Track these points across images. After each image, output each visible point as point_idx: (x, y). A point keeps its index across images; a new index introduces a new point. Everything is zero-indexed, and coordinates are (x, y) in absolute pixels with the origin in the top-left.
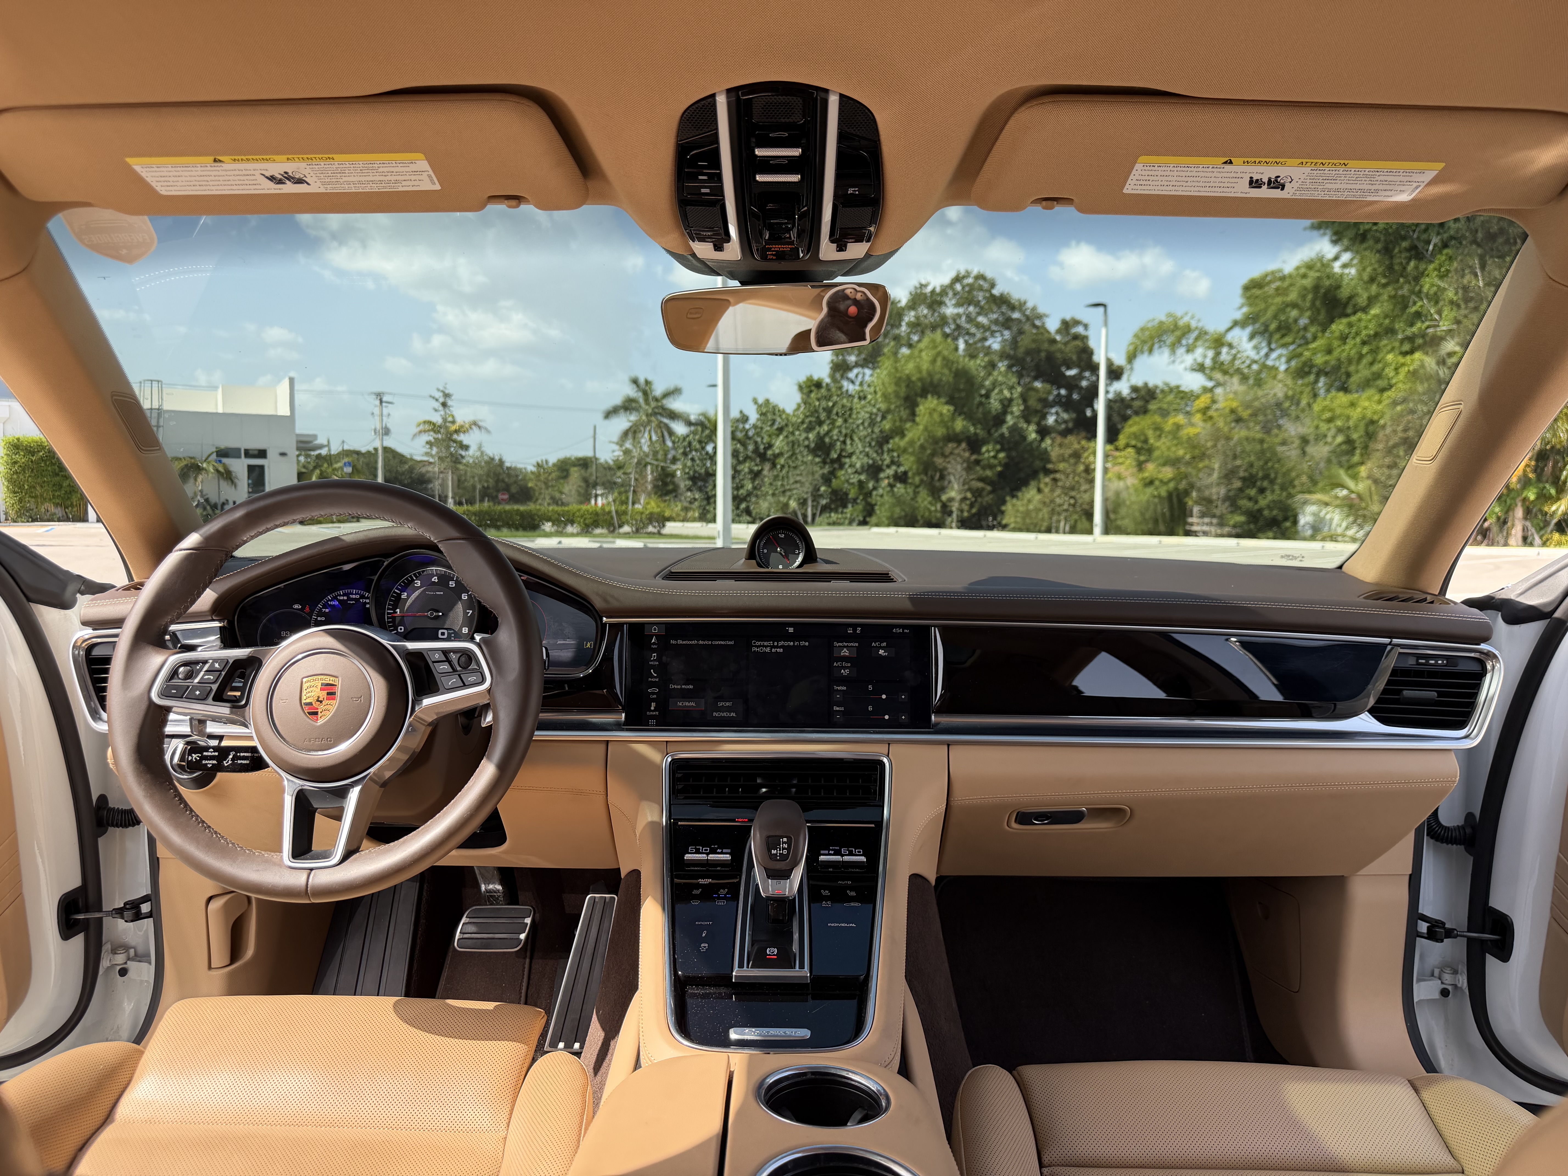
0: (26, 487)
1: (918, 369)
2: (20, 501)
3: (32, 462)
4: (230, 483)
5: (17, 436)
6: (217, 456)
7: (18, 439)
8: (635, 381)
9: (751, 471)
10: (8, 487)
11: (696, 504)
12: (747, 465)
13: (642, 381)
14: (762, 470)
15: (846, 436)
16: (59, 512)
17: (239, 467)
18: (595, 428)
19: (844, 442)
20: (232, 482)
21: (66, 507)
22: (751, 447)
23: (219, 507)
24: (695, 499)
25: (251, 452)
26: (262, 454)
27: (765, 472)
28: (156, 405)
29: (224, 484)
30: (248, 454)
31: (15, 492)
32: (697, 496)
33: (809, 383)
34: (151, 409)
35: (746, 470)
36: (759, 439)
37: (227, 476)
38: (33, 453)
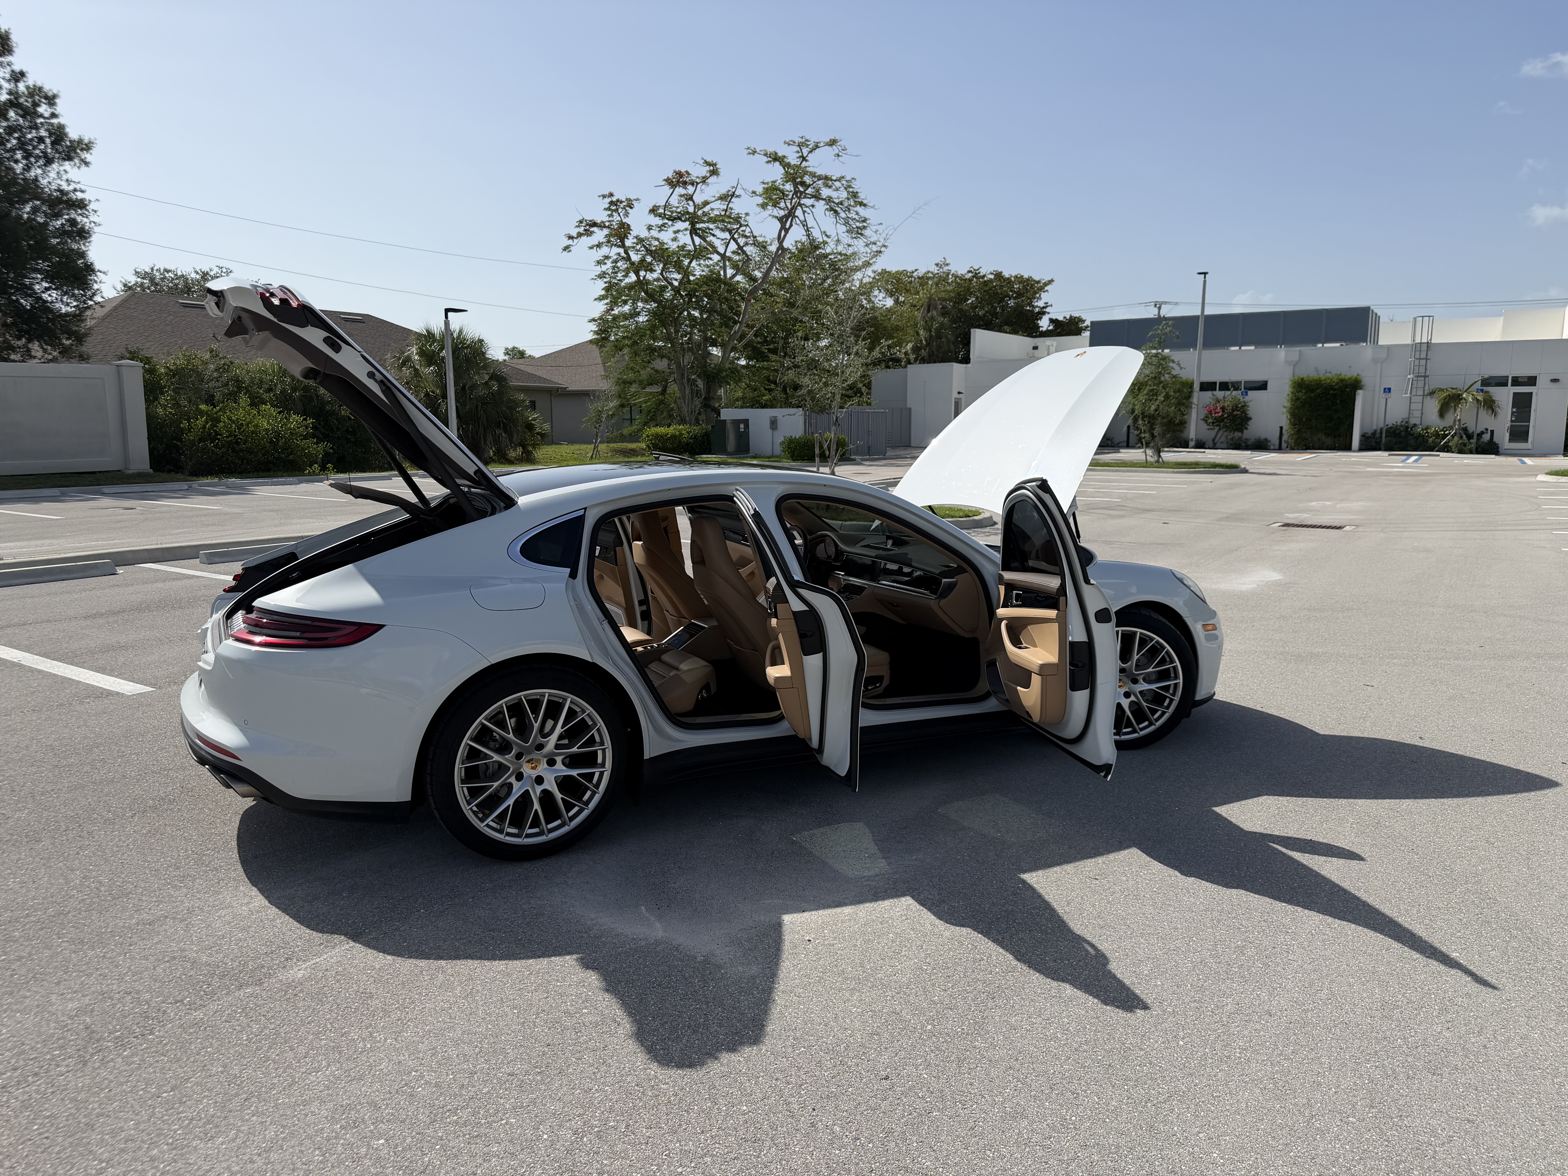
0: (1304, 420)
2: (1299, 431)
3: (1311, 398)
4: (1490, 412)
5: (1301, 377)
6: (1482, 385)
7: (1302, 379)
10: (1290, 420)
16: (1329, 441)
17: (1504, 396)
20: (1493, 411)
21: (1335, 437)
23: (1475, 437)
25: (1520, 380)
26: (1532, 381)
28: (1425, 340)
29: (1484, 414)
30: (1516, 382)
31: (1295, 425)
34: (1421, 343)
37: (1490, 405)
38: (1312, 391)
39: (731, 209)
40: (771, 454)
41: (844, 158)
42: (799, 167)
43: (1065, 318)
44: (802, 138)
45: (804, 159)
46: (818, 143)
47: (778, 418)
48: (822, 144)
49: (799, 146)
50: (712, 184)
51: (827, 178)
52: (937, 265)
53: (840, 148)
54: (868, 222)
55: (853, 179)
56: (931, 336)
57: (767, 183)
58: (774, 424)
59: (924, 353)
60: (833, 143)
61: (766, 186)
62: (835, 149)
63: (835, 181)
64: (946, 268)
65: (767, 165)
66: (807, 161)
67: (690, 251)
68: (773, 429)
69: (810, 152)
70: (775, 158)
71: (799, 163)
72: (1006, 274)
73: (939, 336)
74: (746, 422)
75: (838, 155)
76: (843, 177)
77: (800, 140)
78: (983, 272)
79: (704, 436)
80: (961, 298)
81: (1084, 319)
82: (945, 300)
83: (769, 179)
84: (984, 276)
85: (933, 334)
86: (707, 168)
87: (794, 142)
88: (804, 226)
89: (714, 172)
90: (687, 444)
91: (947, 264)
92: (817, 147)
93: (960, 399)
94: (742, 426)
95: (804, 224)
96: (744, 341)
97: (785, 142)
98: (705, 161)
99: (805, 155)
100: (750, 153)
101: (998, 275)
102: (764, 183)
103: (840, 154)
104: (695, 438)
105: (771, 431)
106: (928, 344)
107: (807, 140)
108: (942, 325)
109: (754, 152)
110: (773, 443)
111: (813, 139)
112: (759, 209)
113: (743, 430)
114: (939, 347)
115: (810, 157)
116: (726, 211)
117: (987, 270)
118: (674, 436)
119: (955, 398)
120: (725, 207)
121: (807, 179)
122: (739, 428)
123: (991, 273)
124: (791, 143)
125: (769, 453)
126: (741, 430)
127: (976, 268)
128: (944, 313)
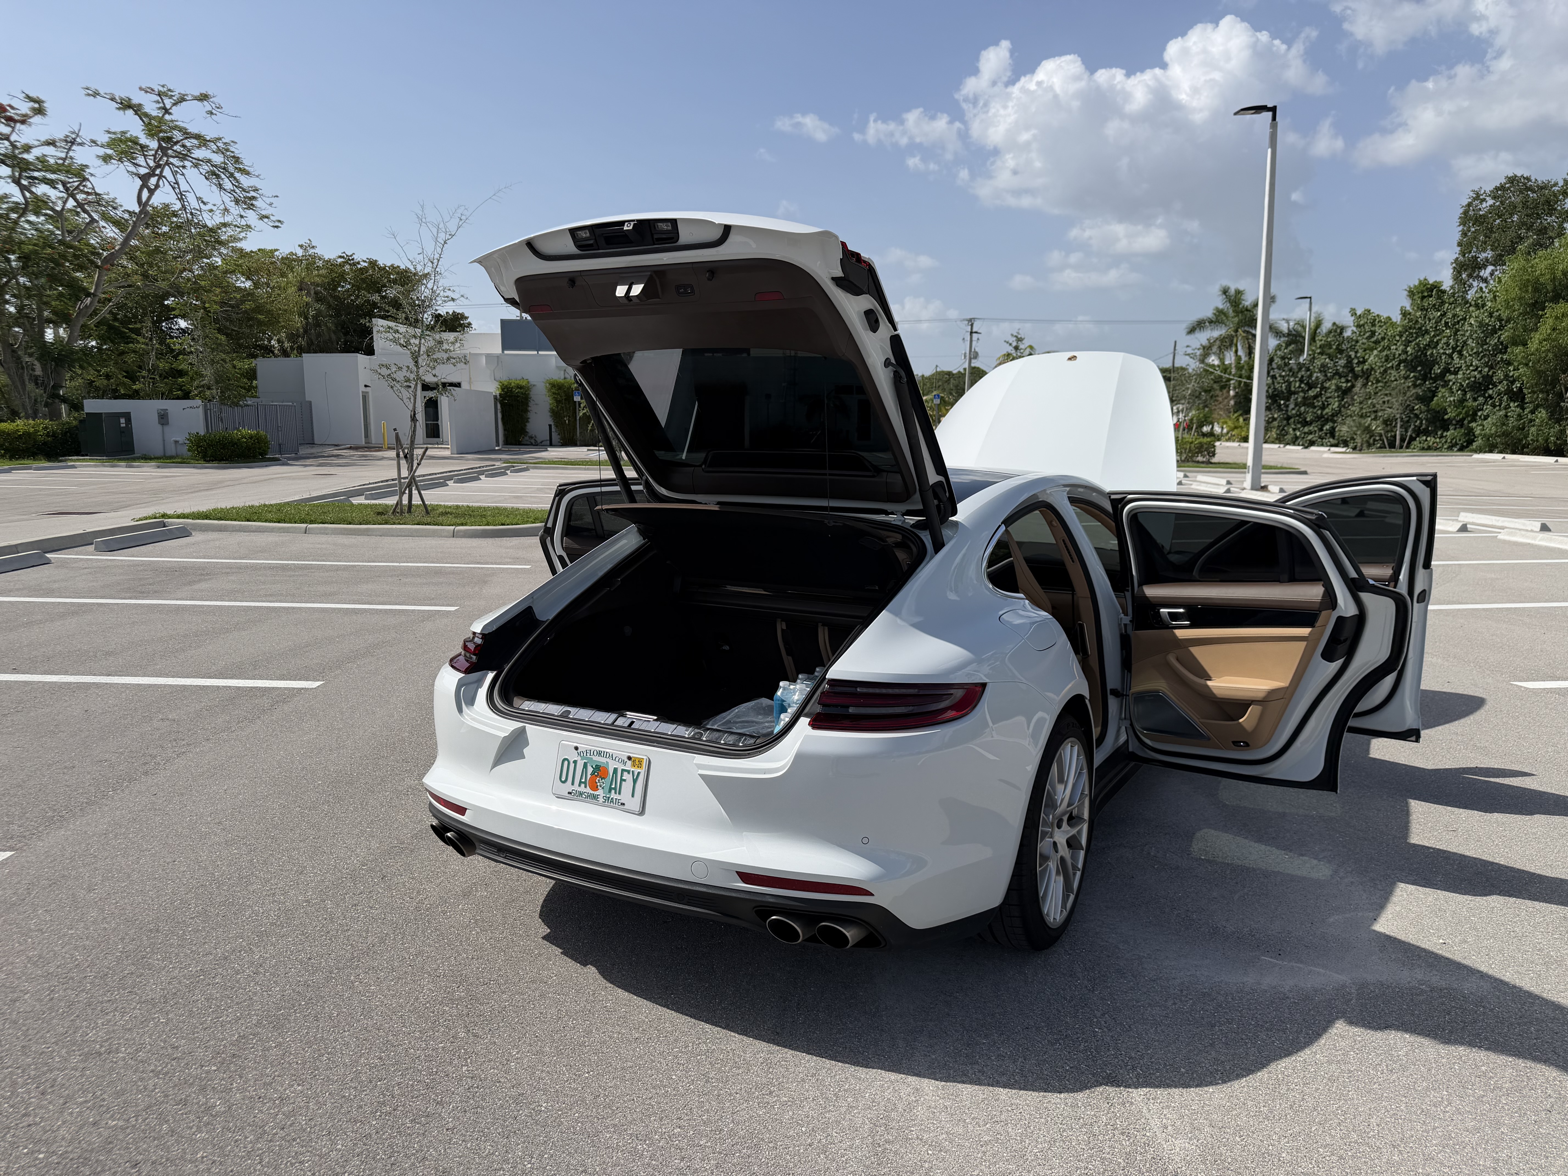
1: (1552, 269)
8: (1225, 291)
9: (1338, 388)
11: (1275, 423)
12: (1334, 382)
13: (1232, 291)
14: (1353, 386)
15: (1454, 349)
18: (1176, 342)
19: (1451, 356)
22: (1342, 362)
24: (1274, 419)
27: (1356, 389)
32: (1276, 416)
33: (1422, 288)
35: (1333, 387)
36: (1352, 354)
39: (71, 158)
40: (162, 454)
41: (219, 117)
42: (161, 120)
43: (447, 313)
44: (163, 86)
45: (167, 111)
46: (184, 95)
47: (168, 411)
48: (190, 98)
49: (159, 95)
50: (36, 124)
51: (198, 137)
52: (301, 246)
53: (214, 106)
54: (260, 191)
55: (233, 142)
56: (307, 324)
57: (114, 133)
58: (163, 418)
59: (302, 342)
60: (203, 97)
61: (113, 136)
62: (207, 106)
63: (209, 141)
64: (311, 251)
65: (117, 111)
66: (170, 114)
67: (17, 203)
68: (163, 424)
69: (175, 104)
70: (126, 105)
71: (160, 115)
72: (381, 263)
73: (318, 325)
74: (127, 416)
75: (212, 113)
76: (220, 139)
77: (161, 89)
78: (357, 258)
79: (66, 432)
80: (333, 284)
81: (466, 315)
82: (318, 285)
83: (118, 129)
84: (358, 263)
85: (310, 320)
86: (32, 104)
87: (153, 90)
88: (174, 188)
89: (40, 111)
90: (45, 443)
91: (313, 247)
92: (182, 99)
93: (367, 393)
94: (123, 420)
95: (175, 186)
96: (96, 319)
97: (141, 89)
98: (27, 95)
99: (168, 107)
100: (89, 95)
101: (373, 263)
102: (109, 132)
103: (213, 111)
104: (53, 436)
105: (160, 427)
106: (306, 331)
107: (170, 90)
108: (319, 312)
109: (96, 94)
110: (164, 441)
111: (178, 90)
112: (100, 162)
113: (124, 425)
114: (319, 335)
115: (174, 110)
116: (64, 159)
117: (362, 255)
118: (27, 434)
119: (363, 392)
120: (63, 155)
121: (177, 135)
122: (120, 423)
123: (365, 261)
124: (149, 90)
125: (160, 453)
126: (123, 425)
127: (349, 254)
128: (319, 298)
